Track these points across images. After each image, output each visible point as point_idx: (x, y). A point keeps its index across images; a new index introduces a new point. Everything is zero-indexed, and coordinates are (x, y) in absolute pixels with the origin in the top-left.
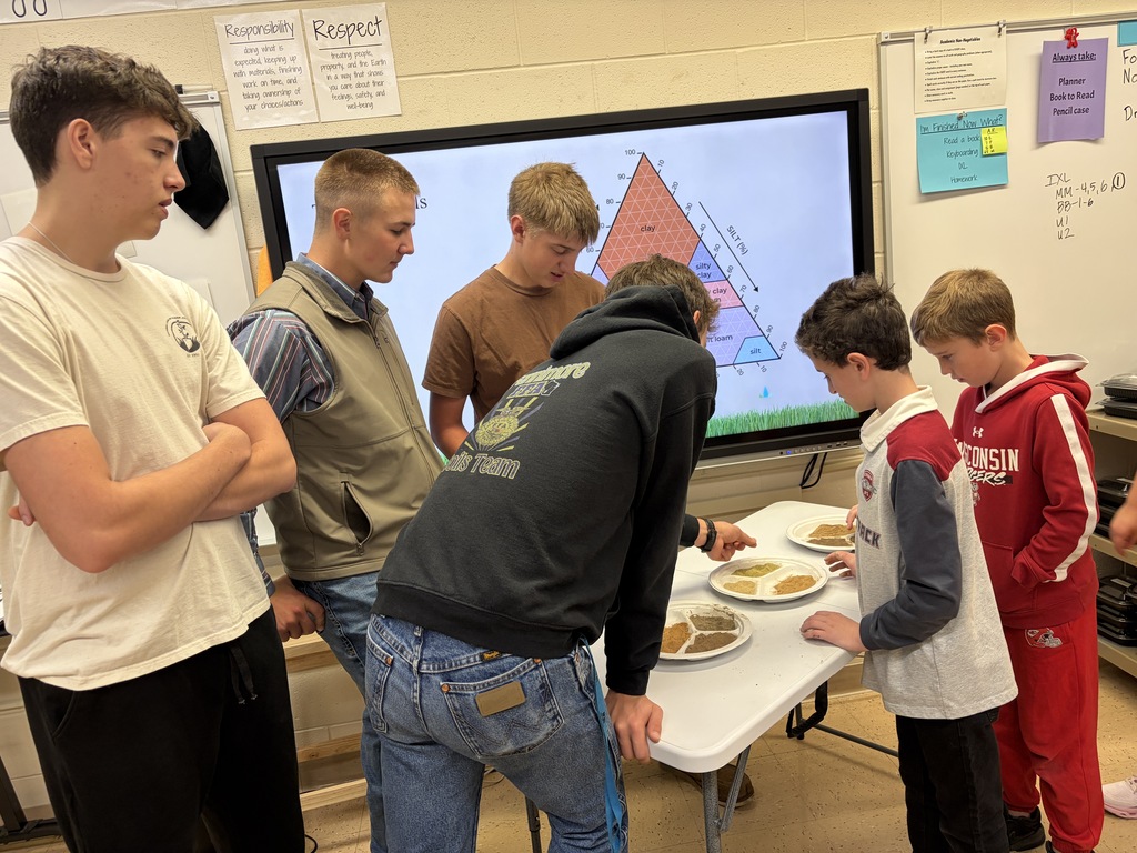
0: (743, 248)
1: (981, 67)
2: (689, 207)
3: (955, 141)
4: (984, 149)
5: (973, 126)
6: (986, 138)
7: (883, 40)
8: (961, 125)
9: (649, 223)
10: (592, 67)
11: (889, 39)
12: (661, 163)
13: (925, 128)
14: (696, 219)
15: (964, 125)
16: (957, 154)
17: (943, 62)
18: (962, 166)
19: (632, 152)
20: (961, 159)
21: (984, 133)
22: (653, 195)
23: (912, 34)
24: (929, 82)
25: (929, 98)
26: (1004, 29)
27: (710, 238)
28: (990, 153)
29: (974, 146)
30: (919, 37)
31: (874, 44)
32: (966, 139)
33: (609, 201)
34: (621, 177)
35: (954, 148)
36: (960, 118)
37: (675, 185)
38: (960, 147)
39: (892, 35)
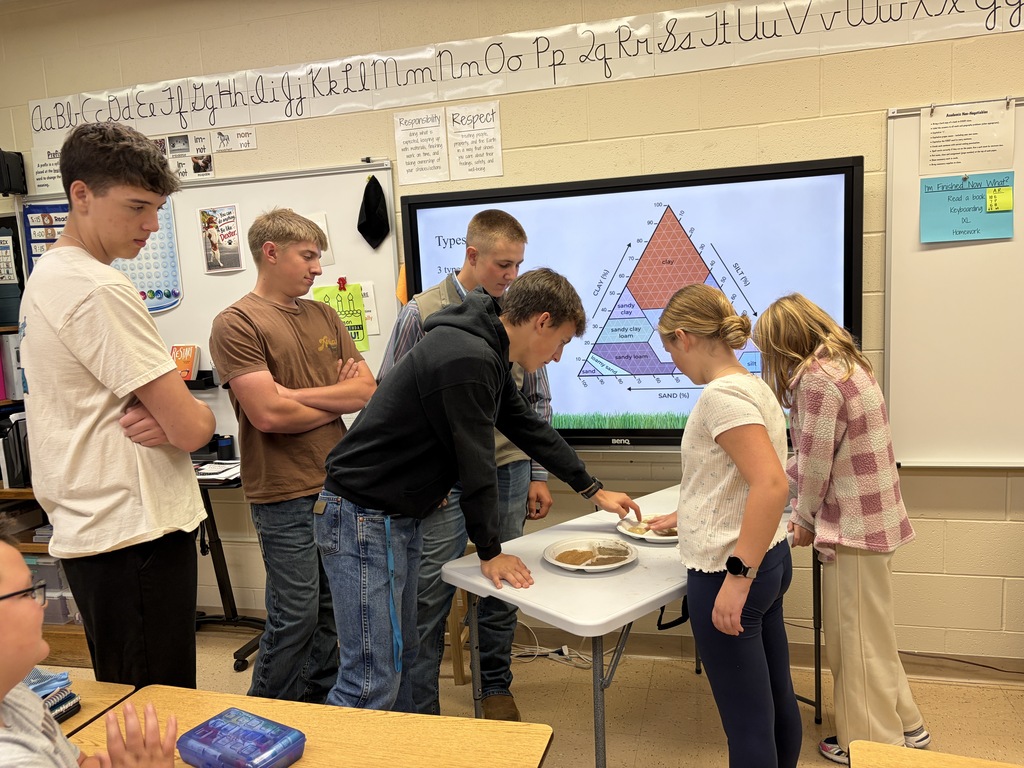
0: (746, 281)
1: (988, 135)
2: (702, 247)
3: (959, 199)
4: (988, 207)
5: (979, 186)
6: (991, 197)
7: (890, 114)
8: (966, 185)
9: (669, 258)
10: (642, 141)
11: (896, 114)
12: (682, 213)
13: (928, 187)
14: (708, 256)
15: (968, 185)
16: (960, 210)
17: (948, 132)
18: (965, 221)
19: (659, 205)
20: (963, 215)
21: (990, 192)
22: (674, 237)
23: (919, 109)
24: (934, 149)
25: (934, 162)
26: (1013, 102)
27: (718, 272)
28: (994, 210)
29: (978, 203)
30: (925, 112)
31: (884, 118)
32: (971, 198)
33: (639, 241)
34: (649, 223)
35: (957, 205)
36: (965, 179)
37: (692, 230)
38: (964, 204)
39: (898, 111)
